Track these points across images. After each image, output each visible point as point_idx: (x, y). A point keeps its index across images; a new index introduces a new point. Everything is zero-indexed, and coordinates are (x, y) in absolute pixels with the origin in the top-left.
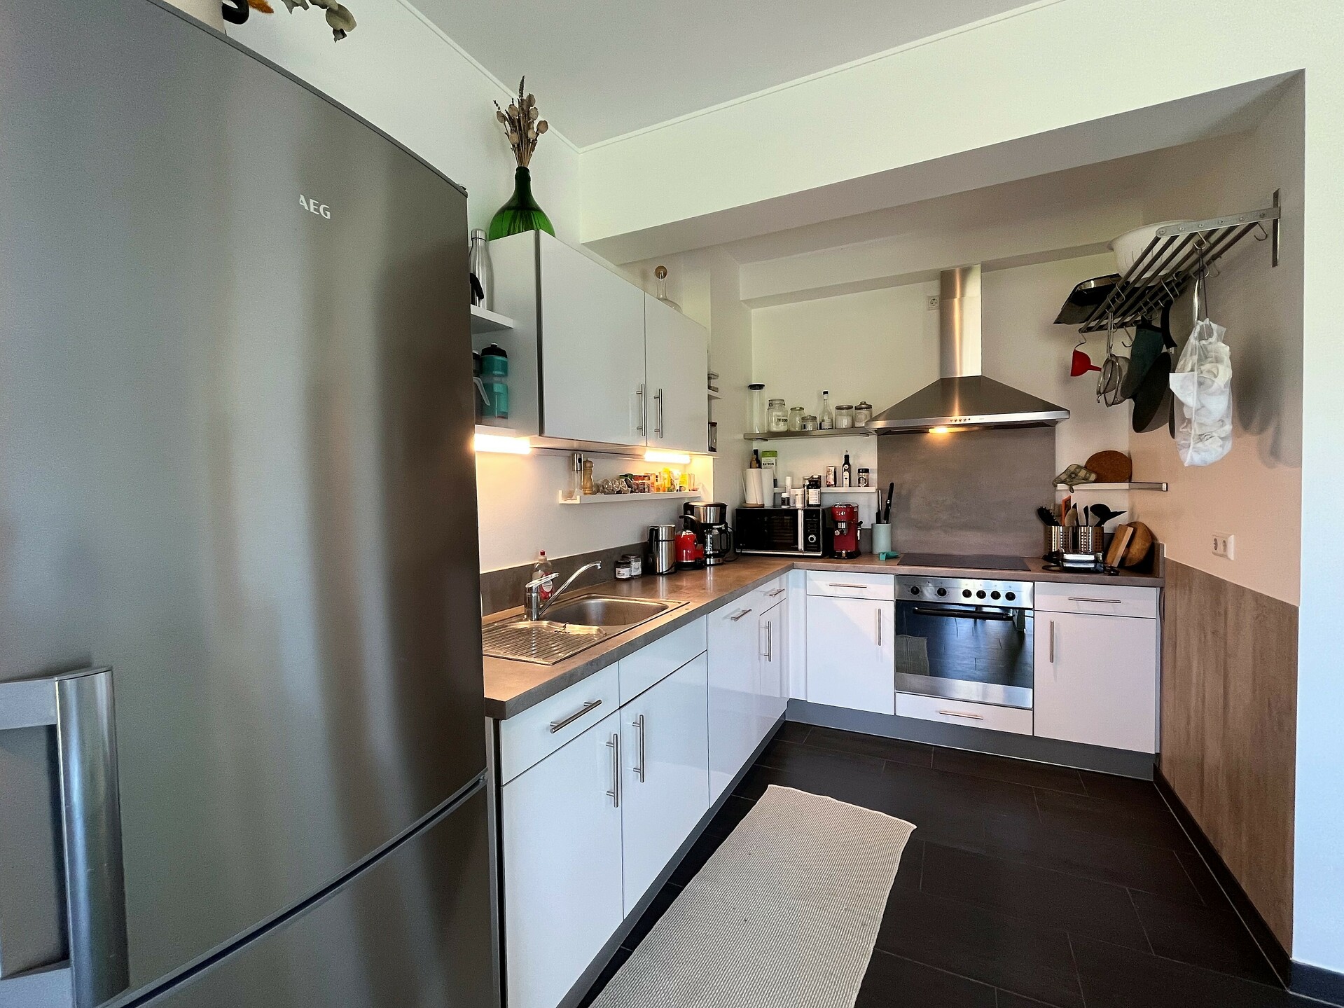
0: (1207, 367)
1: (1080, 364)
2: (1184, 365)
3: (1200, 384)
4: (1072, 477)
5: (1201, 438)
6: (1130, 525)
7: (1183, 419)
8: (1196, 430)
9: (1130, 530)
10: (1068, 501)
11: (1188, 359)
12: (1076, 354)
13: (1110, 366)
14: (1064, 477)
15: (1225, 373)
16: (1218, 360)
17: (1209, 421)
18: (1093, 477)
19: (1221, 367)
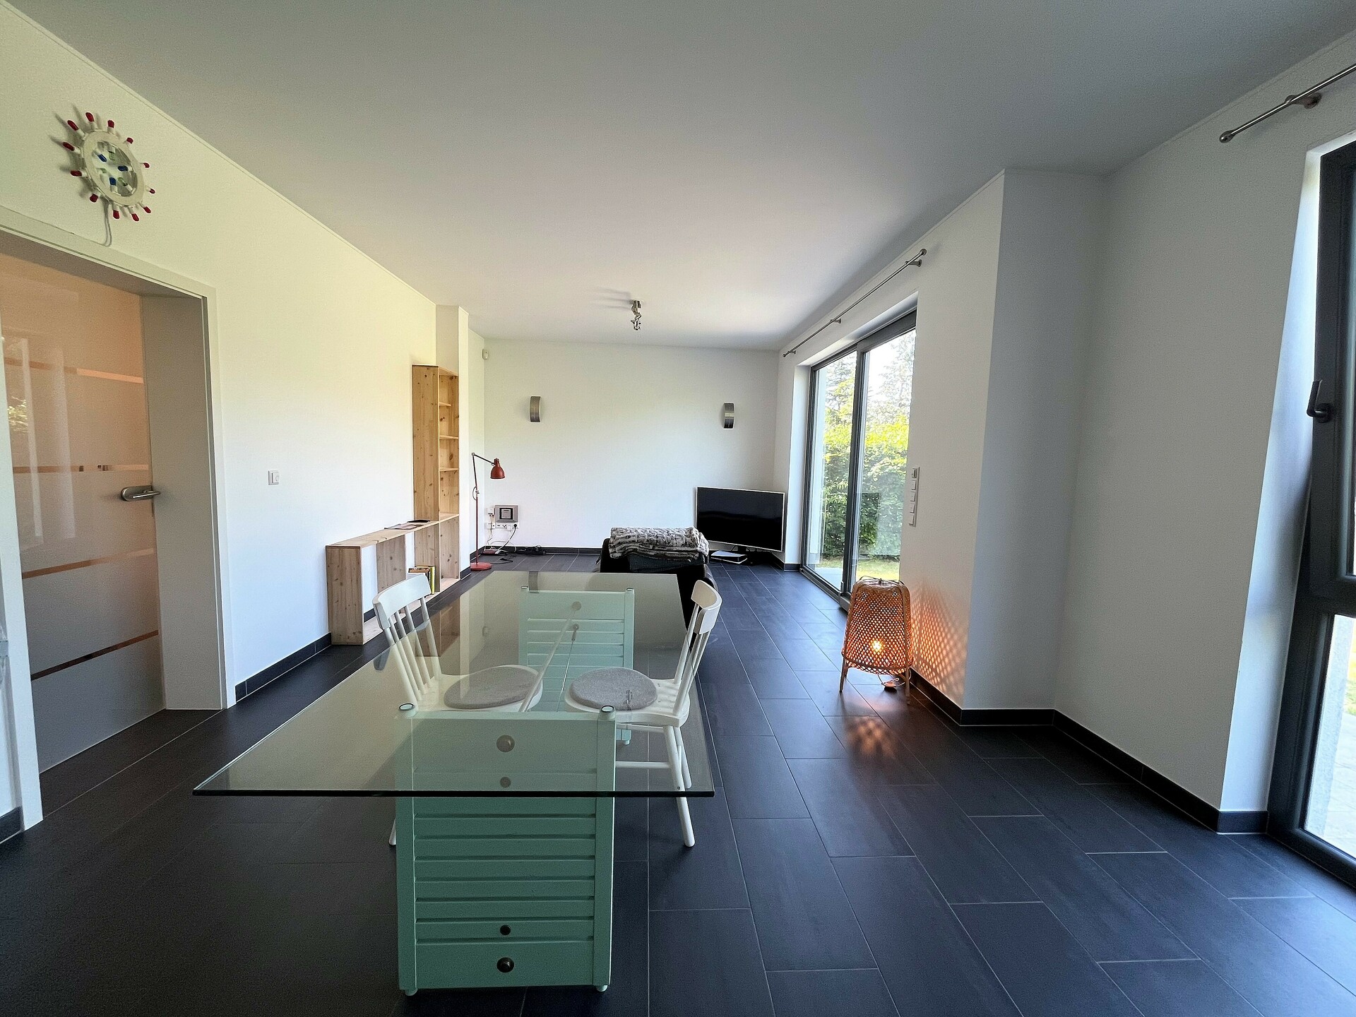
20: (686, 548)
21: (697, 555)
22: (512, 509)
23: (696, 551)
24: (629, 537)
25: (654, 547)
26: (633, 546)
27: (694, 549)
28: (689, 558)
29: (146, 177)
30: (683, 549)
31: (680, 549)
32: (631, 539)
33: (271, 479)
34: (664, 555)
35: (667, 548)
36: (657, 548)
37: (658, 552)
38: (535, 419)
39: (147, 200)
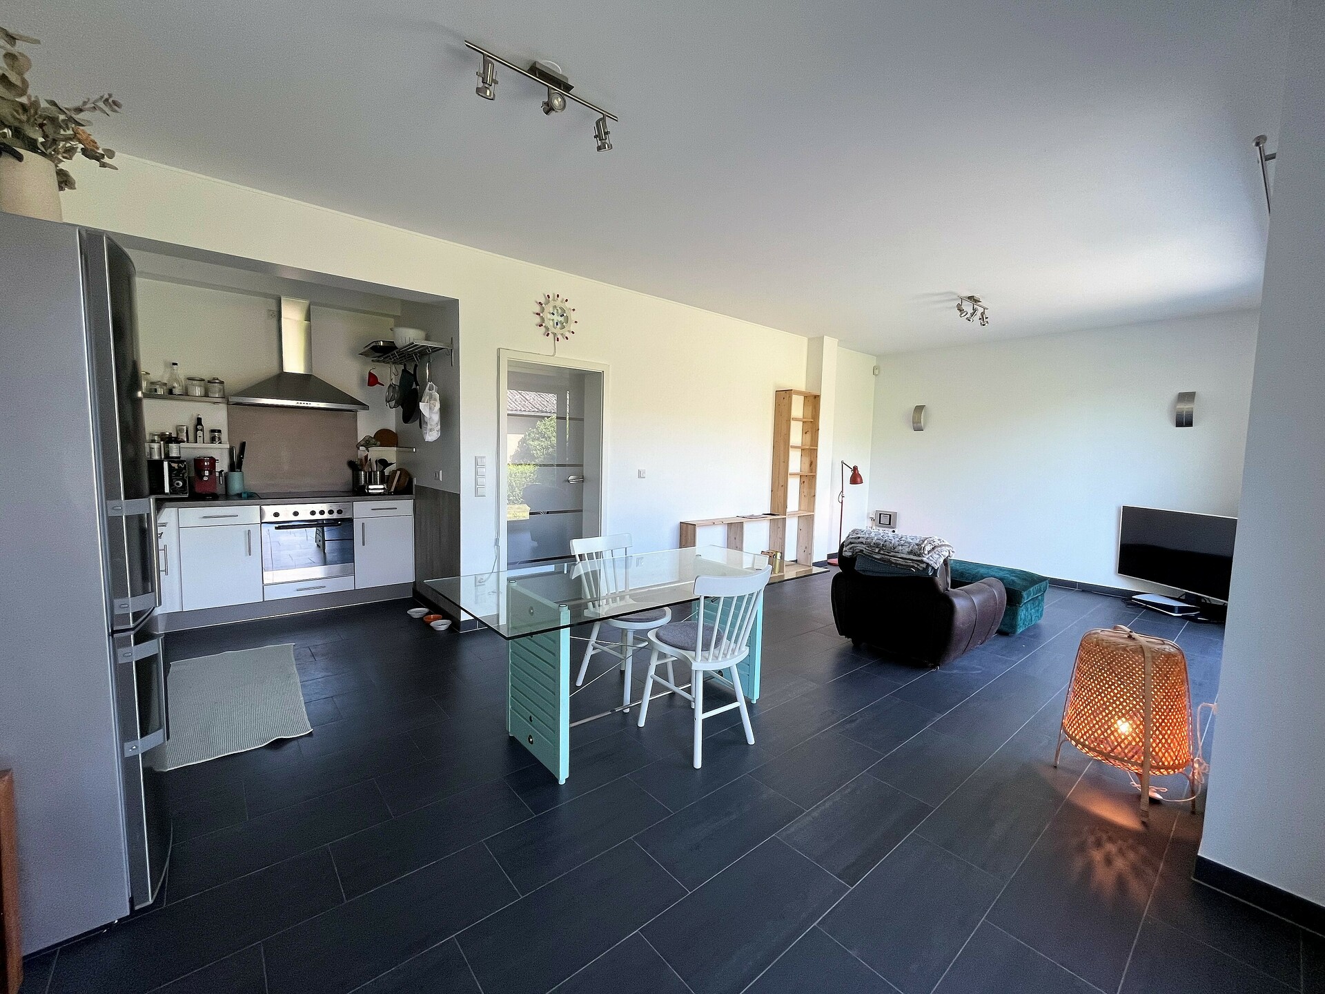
0: (432, 402)
1: (373, 380)
2: (425, 400)
3: (430, 408)
4: (368, 443)
5: (431, 430)
6: (398, 470)
7: (424, 421)
8: (429, 427)
9: (399, 472)
10: (366, 457)
11: (426, 398)
12: (370, 374)
13: (391, 388)
14: (362, 443)
15: (438, 406)
16: (435, 400)
17: (433, 423)
18: (379, 443)
19: (437, 403)
20: (912, 557)
21: (924, 566)
22: (890, 515)
23: (922, 562)
24: (859, 538)
25: (879, 550)
26: (860, 547)
27: (920, 559)
28: (913, 567)
29: (573, 316)
30: (908, 557)
31: (905, 556)
32: (860, 540)
33: (640, 475)
34: (889, 561)
35: (892, 554)
36: (882, 552)
37: (883, 556)
38: (918, 428)
39: (573, 327)
